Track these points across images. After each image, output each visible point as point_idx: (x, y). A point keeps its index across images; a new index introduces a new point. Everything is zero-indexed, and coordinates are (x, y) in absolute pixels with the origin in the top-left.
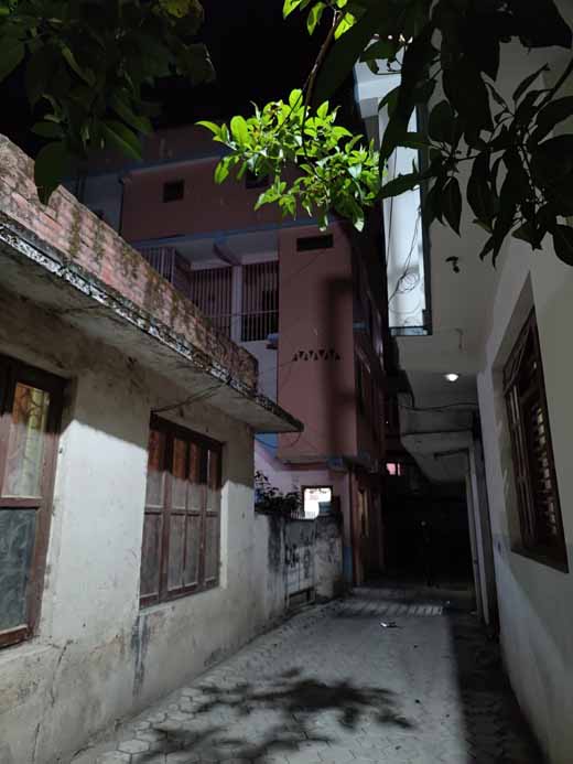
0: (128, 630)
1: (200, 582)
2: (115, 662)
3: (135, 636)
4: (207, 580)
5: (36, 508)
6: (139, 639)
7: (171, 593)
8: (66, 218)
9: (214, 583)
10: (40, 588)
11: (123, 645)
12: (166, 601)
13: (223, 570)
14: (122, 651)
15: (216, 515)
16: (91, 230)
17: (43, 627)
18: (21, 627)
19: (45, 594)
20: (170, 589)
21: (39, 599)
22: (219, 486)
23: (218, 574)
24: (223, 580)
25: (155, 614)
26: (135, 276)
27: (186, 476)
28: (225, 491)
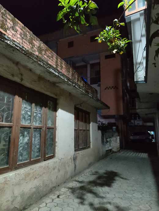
0: (73, 157)
1: (86, 146)
2: (70, 164)
3: (74, 158)
4: (88, 146)
5: (53, 129)
6: (75, 159)
7: (80, 149)
8: (55, 60)
9: (89, 147)
10: (55, 147)
11: (72, 160)
12: (80, 151)
13: (91, 144)
14: (72, 161)
15: (89, 130)
16: (60, 62)
17: (56, 155)
18: (52, 155)
19: (56, 148)
20: (80, 148)
21: (55, 149)
22: (89, 123)
23: (90, 145)
24: (91, 146)
25: (78, 153)
26: (69, 72)
27: (82, 121)
28: (91, 124)
